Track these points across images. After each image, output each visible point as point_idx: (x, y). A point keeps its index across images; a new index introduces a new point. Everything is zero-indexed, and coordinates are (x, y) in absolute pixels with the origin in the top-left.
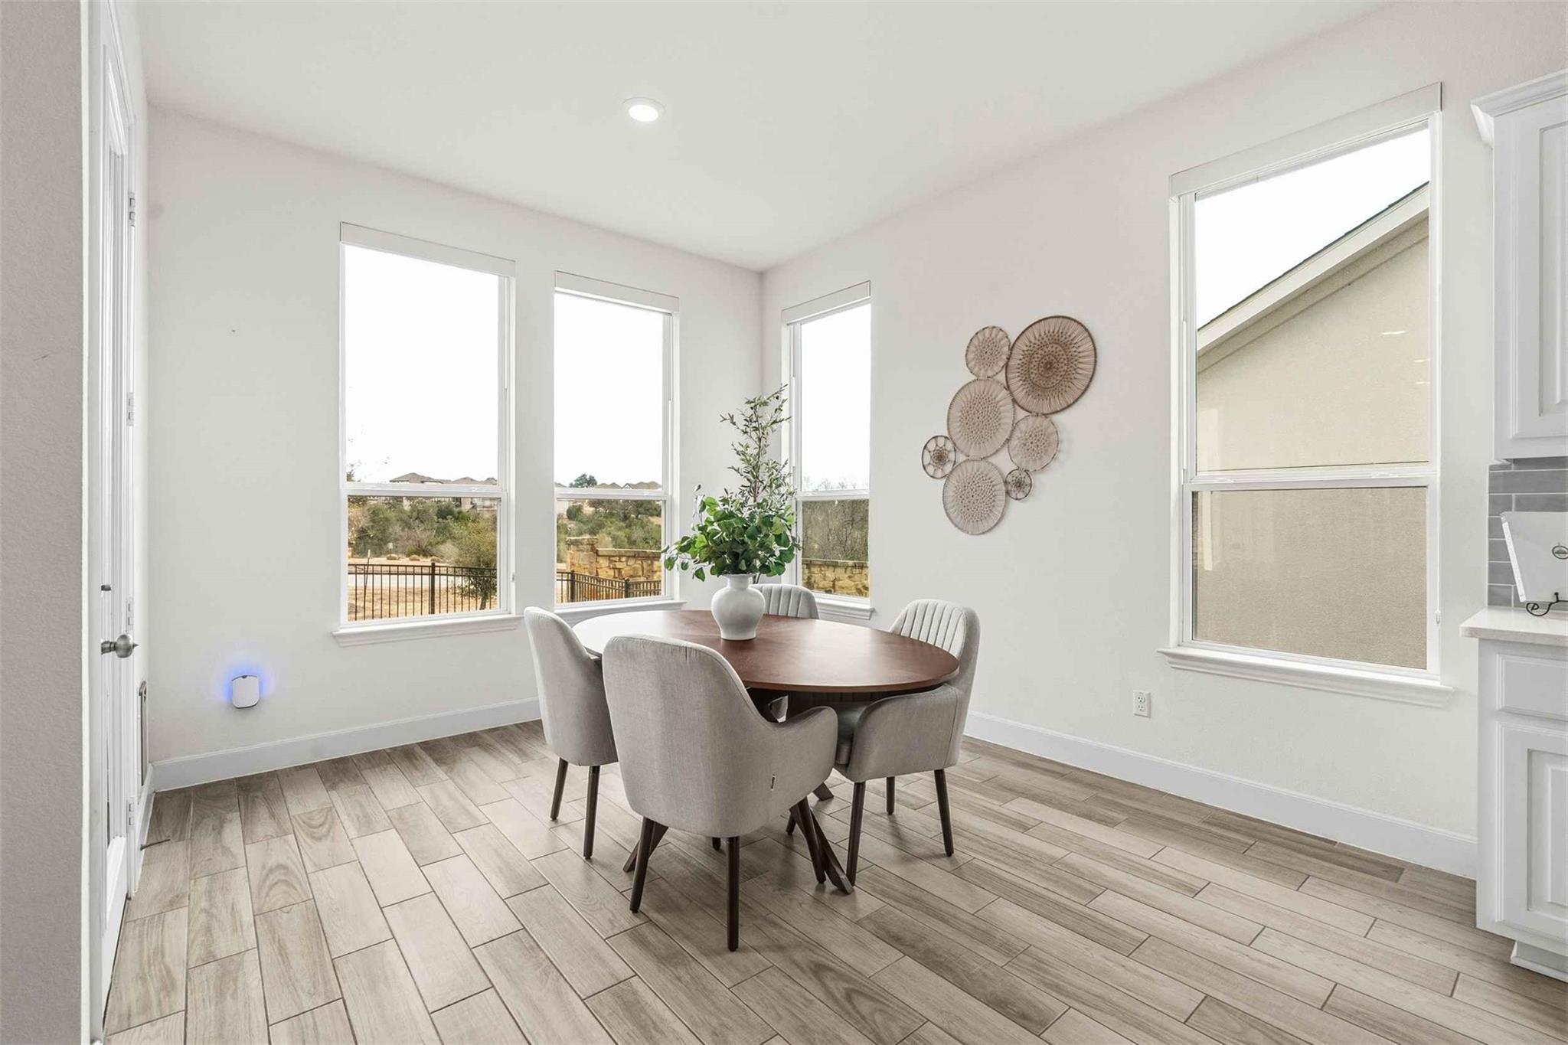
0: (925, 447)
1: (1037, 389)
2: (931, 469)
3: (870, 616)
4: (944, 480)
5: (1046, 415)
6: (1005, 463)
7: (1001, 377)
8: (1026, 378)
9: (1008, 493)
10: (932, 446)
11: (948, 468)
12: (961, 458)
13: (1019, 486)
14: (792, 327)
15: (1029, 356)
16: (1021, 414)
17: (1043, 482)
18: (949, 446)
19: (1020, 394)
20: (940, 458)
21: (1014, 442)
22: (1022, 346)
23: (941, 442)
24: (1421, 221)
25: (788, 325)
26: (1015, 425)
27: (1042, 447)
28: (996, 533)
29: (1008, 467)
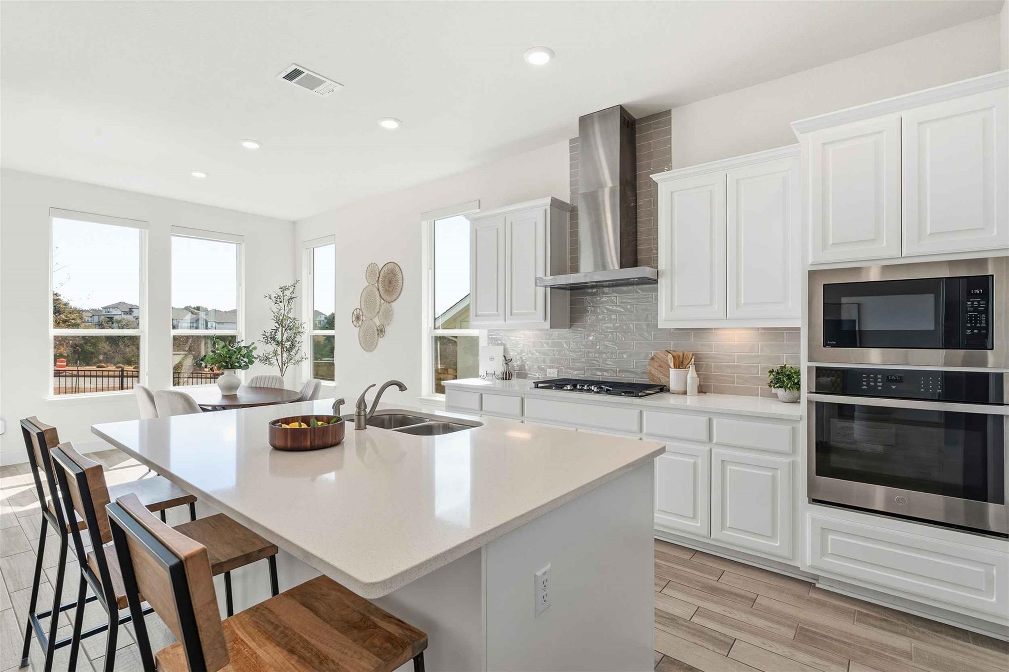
0: (353, 313)
1: (387, 291)
2: (355, 323)
3: (334, 390)
4: (359, 328)
5: (389, 303)
6: (377, 322)
7: (376, 285)
8: (384, 287)
9: (378, 334)
10: (355, 313)
11: (360, 323)
12: (364, 319)
13: (381, 331)
14: (309, 250)
15: (384, 277)
16: (383, 301)
17: (389, 329)
18: (361, 313)
19: (382, 292)
20: (358, 318)
21: (380, 313)
22: (382, 272)
23: (358, 311)
25: (306, 249)
26: (380, 305)
27: (388, 315)
28: (375, 351)
29: (378, 324)
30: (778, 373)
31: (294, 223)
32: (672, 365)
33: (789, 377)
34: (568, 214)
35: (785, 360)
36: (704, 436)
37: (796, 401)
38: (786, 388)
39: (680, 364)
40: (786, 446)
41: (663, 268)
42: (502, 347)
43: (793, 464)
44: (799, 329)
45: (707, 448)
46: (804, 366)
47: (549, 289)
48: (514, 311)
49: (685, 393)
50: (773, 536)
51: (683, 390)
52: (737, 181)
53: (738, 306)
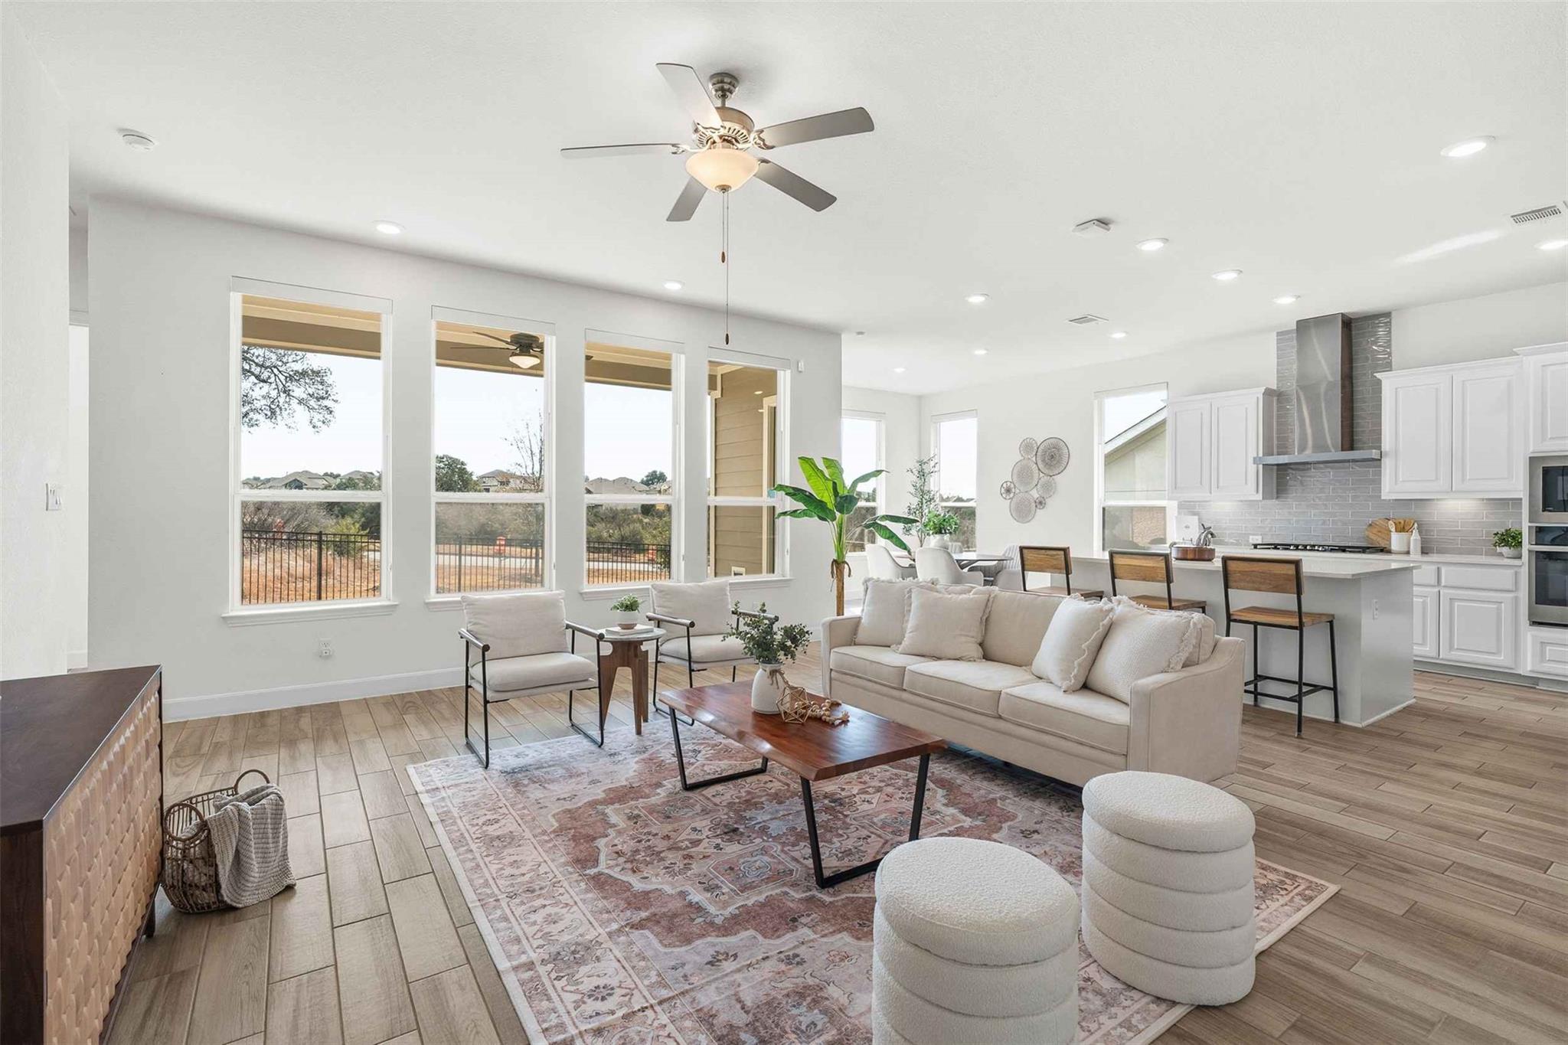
0: (1002, 486)
1: (1048, 465)
2: (1004, 495)
4: (1010, 500)
5: (1050, 476)
6: (1035, 494)
7: (1034, 459)
8: (1043, 461)
9: (1036, 506)
10: (1005, 485)
11: (1012, 495)
12: (1017, 491)
13: (1041, 503)
15: (1045, 452)
16: (1042, 475)
17: (1051, 501)
18: (1012, 486)
19: (1041, 466)
20: (1008, 491)
21: (1039, 486)
22: (1042, 447)
23: (1009, 484)
24: (1163, 423)
25: (933, 423)
26: (1039, 479)
27: (1049, 488)
28: (1032, 522)
29: (1036, 496)
30: (1502, 535)
31: (920, 398)
32: (1393, 529)
33: (1514, 538)
34: (1275, 398)
35: (1510, 524)
36: (1434, 581)
37: (1519, 557)
38: (1510, 546)
39: (1402, 528)
40: (1510, 586)
41: (1387, 449)
42: (1197, 517)
43: (1516, 599)
44: (1521, 499)
45: (1437, 590)
46: (1525, 527)
47: (1261, 466)
48: (1221, 484)
49: (1408, 553)
50: (1498, 653)
51: (1406, 550)
52: (1463, 381)
53: (1463, 480)
